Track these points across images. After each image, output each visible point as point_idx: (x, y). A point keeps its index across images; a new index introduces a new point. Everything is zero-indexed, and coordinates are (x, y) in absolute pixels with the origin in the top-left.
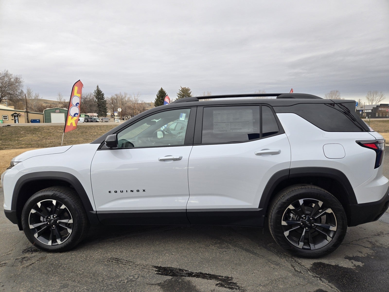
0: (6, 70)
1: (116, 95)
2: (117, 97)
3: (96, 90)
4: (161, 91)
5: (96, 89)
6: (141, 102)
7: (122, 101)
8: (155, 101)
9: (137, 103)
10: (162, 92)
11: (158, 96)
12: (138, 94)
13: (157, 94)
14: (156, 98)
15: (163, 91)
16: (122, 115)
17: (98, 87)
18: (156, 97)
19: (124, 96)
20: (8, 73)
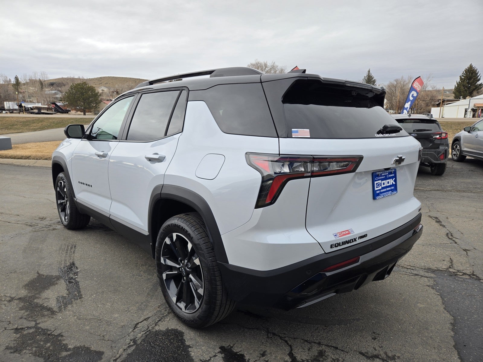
0: (273, 62)
1: (396, 81)
2: (397, 84)
3: (366, 76)
4: (468, 70)
5: (367, 74)
6: (431, 89)
7: (403, 88)
8: (456, 85)
9: (425, 91)
10: (471, 71)
11: (463, 77)
12: (429, 77)
13: (461, 74)
14: (458, 82)
15: (473, 70)
16: (398, 109)
17: (369, 71)
18: (458, 80)
19: (407, 81)
20: (275, 65)
